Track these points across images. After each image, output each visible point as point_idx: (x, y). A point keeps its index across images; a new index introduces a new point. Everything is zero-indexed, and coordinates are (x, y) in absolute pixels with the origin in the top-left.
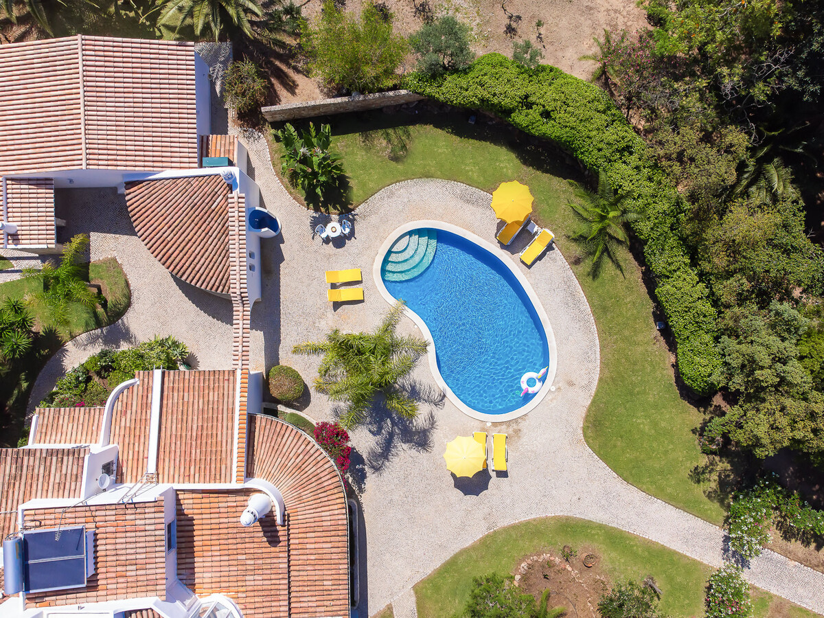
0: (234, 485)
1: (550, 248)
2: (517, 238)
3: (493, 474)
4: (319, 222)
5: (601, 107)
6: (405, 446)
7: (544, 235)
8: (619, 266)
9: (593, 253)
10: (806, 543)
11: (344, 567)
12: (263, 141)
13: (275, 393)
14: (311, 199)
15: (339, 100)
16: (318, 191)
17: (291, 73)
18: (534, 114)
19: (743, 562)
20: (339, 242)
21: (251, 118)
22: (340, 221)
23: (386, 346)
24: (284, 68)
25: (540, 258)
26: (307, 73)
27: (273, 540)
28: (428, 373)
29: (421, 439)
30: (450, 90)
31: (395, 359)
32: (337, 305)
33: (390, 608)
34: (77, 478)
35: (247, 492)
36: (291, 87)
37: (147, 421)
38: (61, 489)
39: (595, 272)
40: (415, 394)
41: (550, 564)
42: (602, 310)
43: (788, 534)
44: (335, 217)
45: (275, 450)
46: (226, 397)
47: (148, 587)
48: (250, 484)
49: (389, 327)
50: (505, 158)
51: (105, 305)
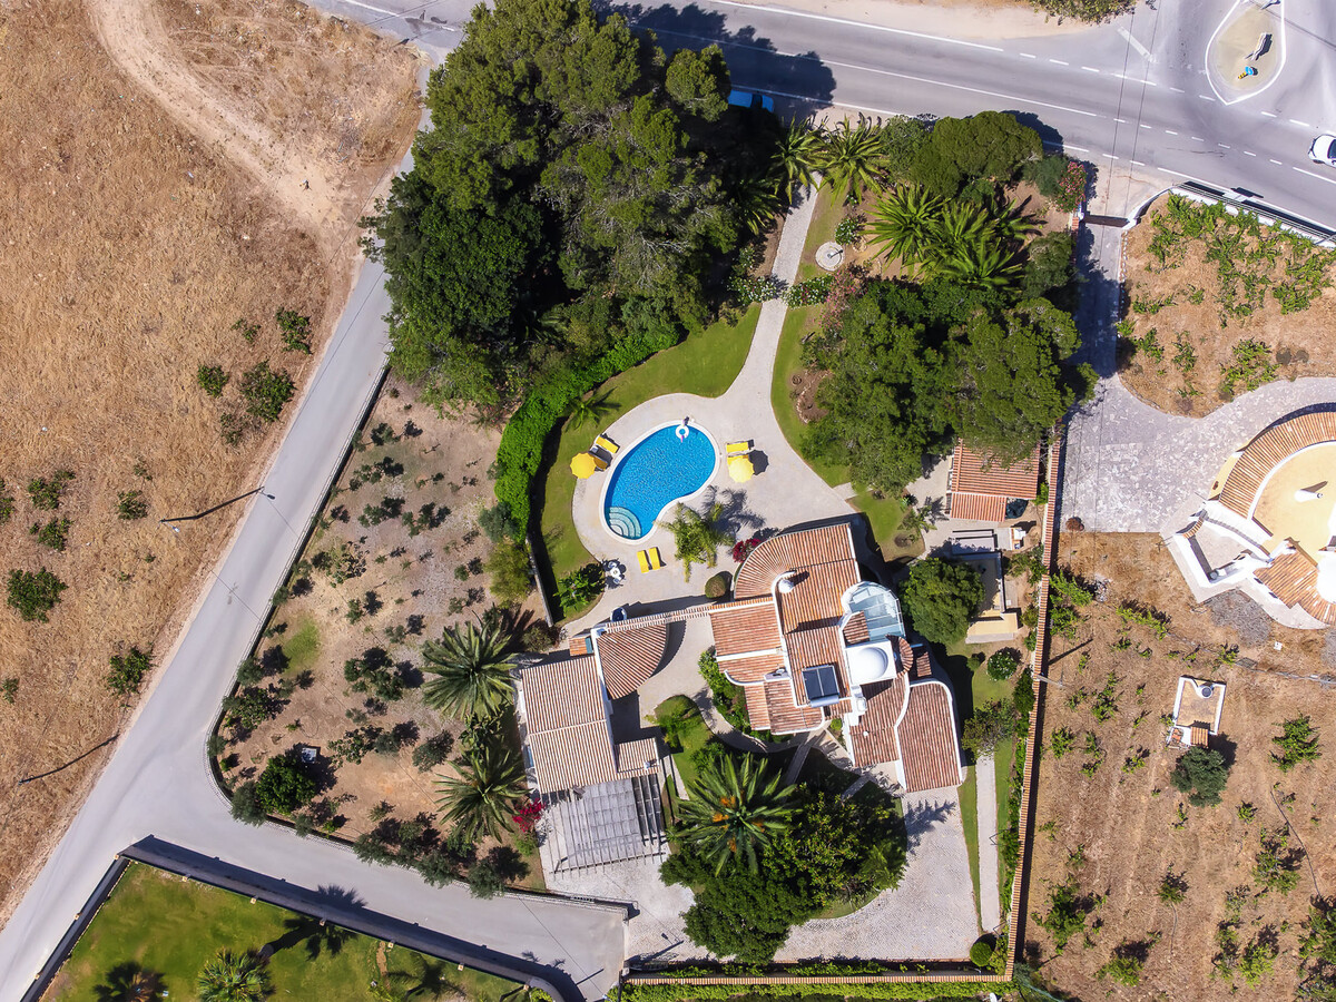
0: (774, 601)
1: (605, 437)
2: (603, 458)
3: (753, 449)
4: (612, 583)
5: (520, 423)
6: (744, 507)
7: (598, 442)
8: (610, 392)
9: (605, 412)
10: (764, 248)
11: (816, 531)
12: (566, 627)
13: (722, 592)
14: (598, 590)
15: (537, 580)
16: (593, 585)
17: (520, 616)
18: (530, 462)
19: (783, 285)
20: (622, 569)
21: (554, 635)
22: (609, 570)
23: (681, 528)
24: (518, 621)
25: (612, 441)
26: (519, 605)
27: (805, 575)
28: (696, 500)
29: (739, 498)
30: (521, 513)
31: (688, 521)
32: (662, 564)
33: (848, 501)
34: (780, 684)
35: (779, 596)
36: (529, 614)
37: (748, 660)
38: (786, 692)
39: (616, 406)
40: (710, 505)
41: (803, 405)
42: (640, 398)
43: (760, 260)
44: (607, 574)
45: (754, 584)
46: (726, 616)
47: (833, 636)
48: (774, 593)
49: (671, 526)
50: (555, 473)
51: (686, 712)
